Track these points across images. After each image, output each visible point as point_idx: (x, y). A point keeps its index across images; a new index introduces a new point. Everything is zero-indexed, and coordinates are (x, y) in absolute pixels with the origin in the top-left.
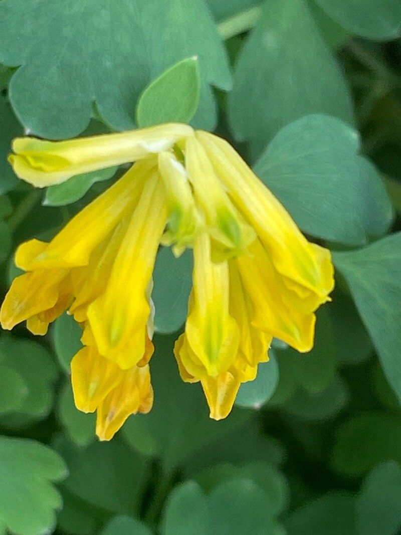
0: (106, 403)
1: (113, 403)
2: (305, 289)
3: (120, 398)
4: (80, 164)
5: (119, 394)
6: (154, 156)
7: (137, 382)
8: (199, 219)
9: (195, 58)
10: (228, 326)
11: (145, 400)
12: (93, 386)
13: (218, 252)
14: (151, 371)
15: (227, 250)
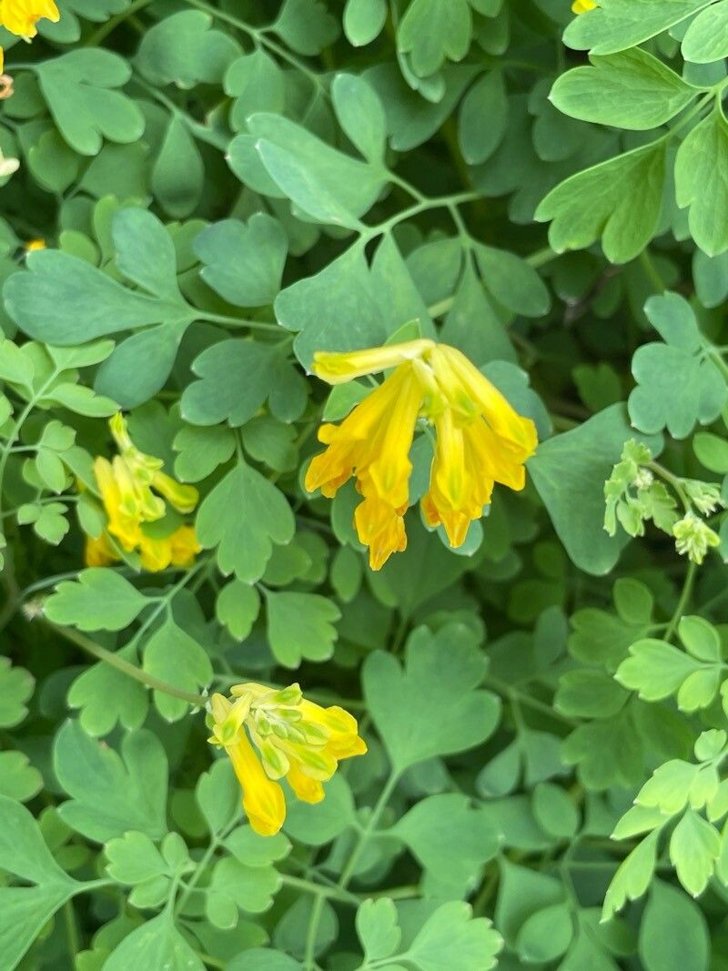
0: (377, 544)
1: (381, 543)
2: (517, 446)
3: (386, 541)
4: (361, 368)
5: (385, 536)
6: (410, 362)
7: (396, 530)
8: (445, 400)
9: (418, 320)
10: (465, 477)
11: (401, 543)
12: (371, 526)
13: (459, 420)
14: (405, 522)
15: (465, 418)
